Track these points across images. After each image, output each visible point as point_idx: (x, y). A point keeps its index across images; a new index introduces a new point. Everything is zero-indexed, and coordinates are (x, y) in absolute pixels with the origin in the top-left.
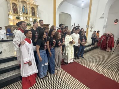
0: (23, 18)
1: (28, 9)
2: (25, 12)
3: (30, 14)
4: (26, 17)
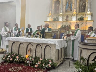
2: (69, 9)
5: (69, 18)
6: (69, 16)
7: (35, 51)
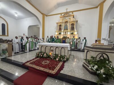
0: (63, 33)
1: (68, 26)
2: (66, 29)
3: (69, 29)
4: (65, 32)
5: (67, 33)
6: (66, 32)
7: (55, 51)
